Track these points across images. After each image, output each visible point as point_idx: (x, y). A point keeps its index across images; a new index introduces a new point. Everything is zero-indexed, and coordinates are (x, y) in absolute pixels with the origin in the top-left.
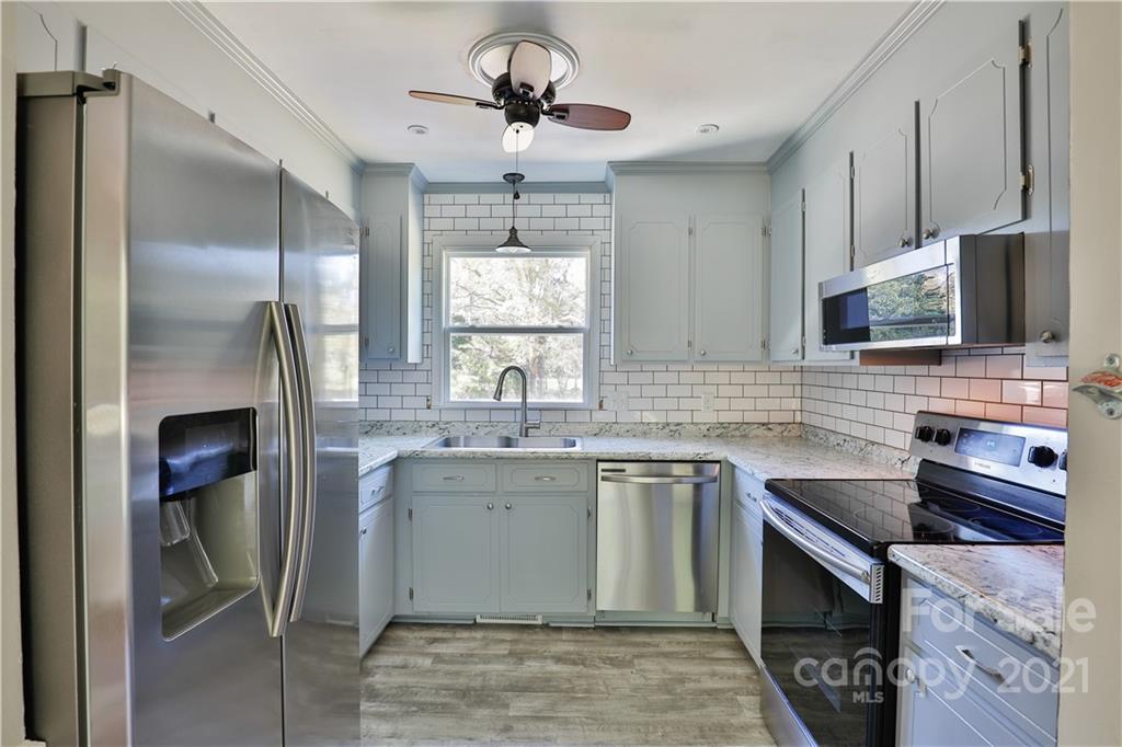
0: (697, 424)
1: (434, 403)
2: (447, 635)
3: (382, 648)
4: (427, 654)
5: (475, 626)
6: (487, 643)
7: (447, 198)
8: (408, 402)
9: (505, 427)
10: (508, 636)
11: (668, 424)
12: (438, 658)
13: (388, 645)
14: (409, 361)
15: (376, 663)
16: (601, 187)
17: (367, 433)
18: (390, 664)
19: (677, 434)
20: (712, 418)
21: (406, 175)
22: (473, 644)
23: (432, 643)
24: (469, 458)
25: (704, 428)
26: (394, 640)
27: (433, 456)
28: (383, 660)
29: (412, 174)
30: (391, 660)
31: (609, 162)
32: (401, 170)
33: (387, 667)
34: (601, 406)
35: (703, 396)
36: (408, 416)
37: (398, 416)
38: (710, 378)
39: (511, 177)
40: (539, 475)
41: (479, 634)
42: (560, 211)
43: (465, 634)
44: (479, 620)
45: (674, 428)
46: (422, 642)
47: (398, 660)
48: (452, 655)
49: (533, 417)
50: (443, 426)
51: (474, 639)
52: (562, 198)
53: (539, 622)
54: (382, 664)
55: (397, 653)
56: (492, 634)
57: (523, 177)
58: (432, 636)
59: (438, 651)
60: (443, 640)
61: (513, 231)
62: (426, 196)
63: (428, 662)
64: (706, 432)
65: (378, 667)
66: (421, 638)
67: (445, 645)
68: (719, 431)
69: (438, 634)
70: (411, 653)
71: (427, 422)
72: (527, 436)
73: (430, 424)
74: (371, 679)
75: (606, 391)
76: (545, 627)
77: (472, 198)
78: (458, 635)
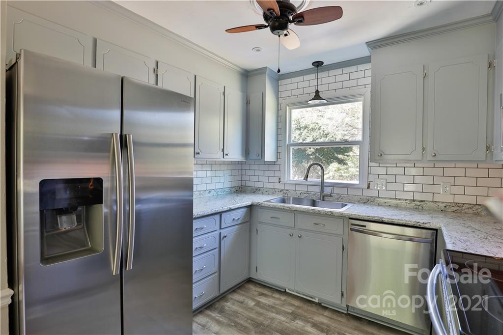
0: (436, 202)
1: (281, 180)
2: (269, 293)
3: (239, 291)
4: (254, 300)
5: (284, 293)
6: (285, 303)
7: (289, 81)
8: (271, 180)
9: (314, 195)
10: (297, 303)
11: (414, 201)
12: (258, 304)
13: (242, 290)
14: (265, 160)
15: (232, 297)
16: (366, 60)
17: (254, 192)
18: (237, 299)
19: (420, 207)
20: (450, 199)
21: (264, 73)
22: (277, 302)
23: (260, 295)
24: (281, 209)
25: (442, 206)
26: (246, 289)
27: (266, 206)
28: (236, 296)
29: (267, 72)
30: (239, 298)
31: (366, 43)
32: (262, 71)
33: (235, 300)
34: (368, 187)
35: (442, 184)
36: (271, 186)
37: (267, 185)
38: (448, 172)
39: (316, 64)
40: (317, 222)
41: (283, 298)
42: (346, 77)
43: (277, 295)
44: (287, 291)
45: (418, 203)
46: (257, 293)
47: (241, 298)
48: (265, 304)
49: (328, 190)
50: (285, 192)
51: (280, 299)
52: (346, 70)
53: (316, 301)
54: (234, 298)
55: (244, 295)
56: (290, 300)
57: (323, 63)
58: (263, 292)
59: (260, 300)
60: (265, 295)
61: (317, 92)
62: (280, 81)
63: (252, 304)
64: (443, 208)
65: (232, 299)
66: (258, 291)
67: (265, 298)
68: (454, 209)
69: (266, 292)
70: (248, 297)
71: (279, 189)
72: (323, 200)
73: (279, 190)
74: (226, 303)
75: (371, 178)
76: (319, 305)
77: (300, 78)
78: (274, 295)
